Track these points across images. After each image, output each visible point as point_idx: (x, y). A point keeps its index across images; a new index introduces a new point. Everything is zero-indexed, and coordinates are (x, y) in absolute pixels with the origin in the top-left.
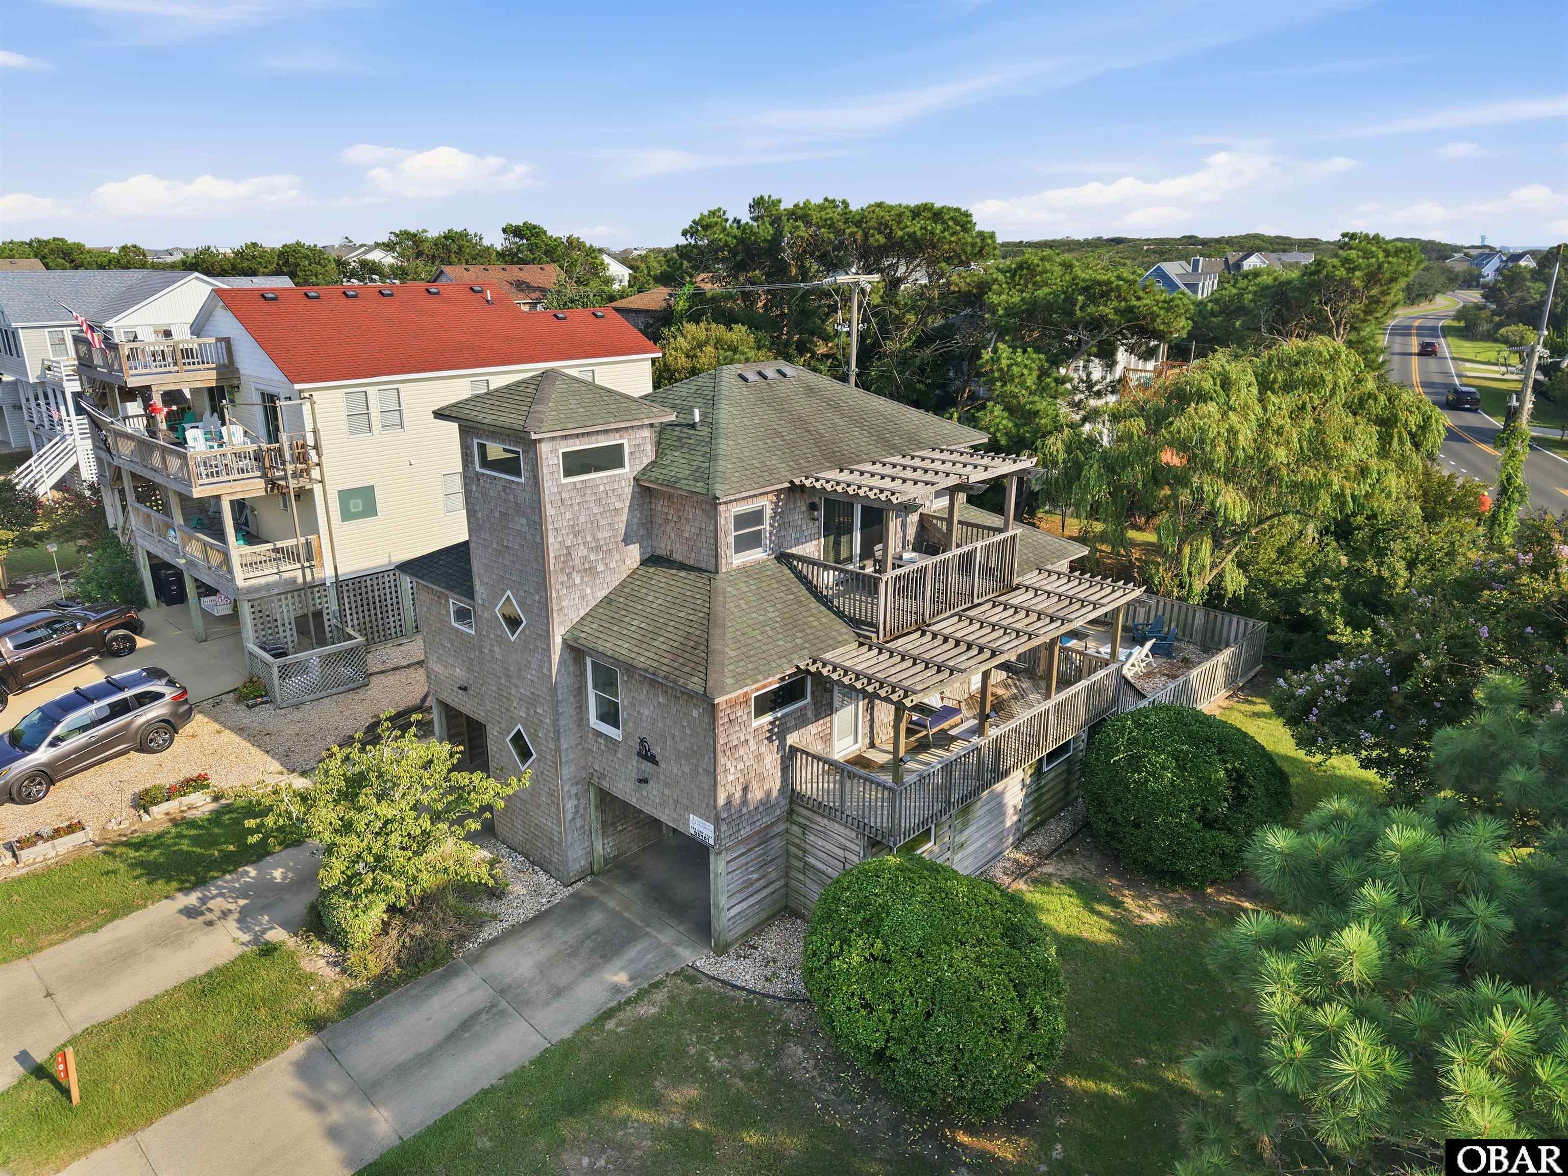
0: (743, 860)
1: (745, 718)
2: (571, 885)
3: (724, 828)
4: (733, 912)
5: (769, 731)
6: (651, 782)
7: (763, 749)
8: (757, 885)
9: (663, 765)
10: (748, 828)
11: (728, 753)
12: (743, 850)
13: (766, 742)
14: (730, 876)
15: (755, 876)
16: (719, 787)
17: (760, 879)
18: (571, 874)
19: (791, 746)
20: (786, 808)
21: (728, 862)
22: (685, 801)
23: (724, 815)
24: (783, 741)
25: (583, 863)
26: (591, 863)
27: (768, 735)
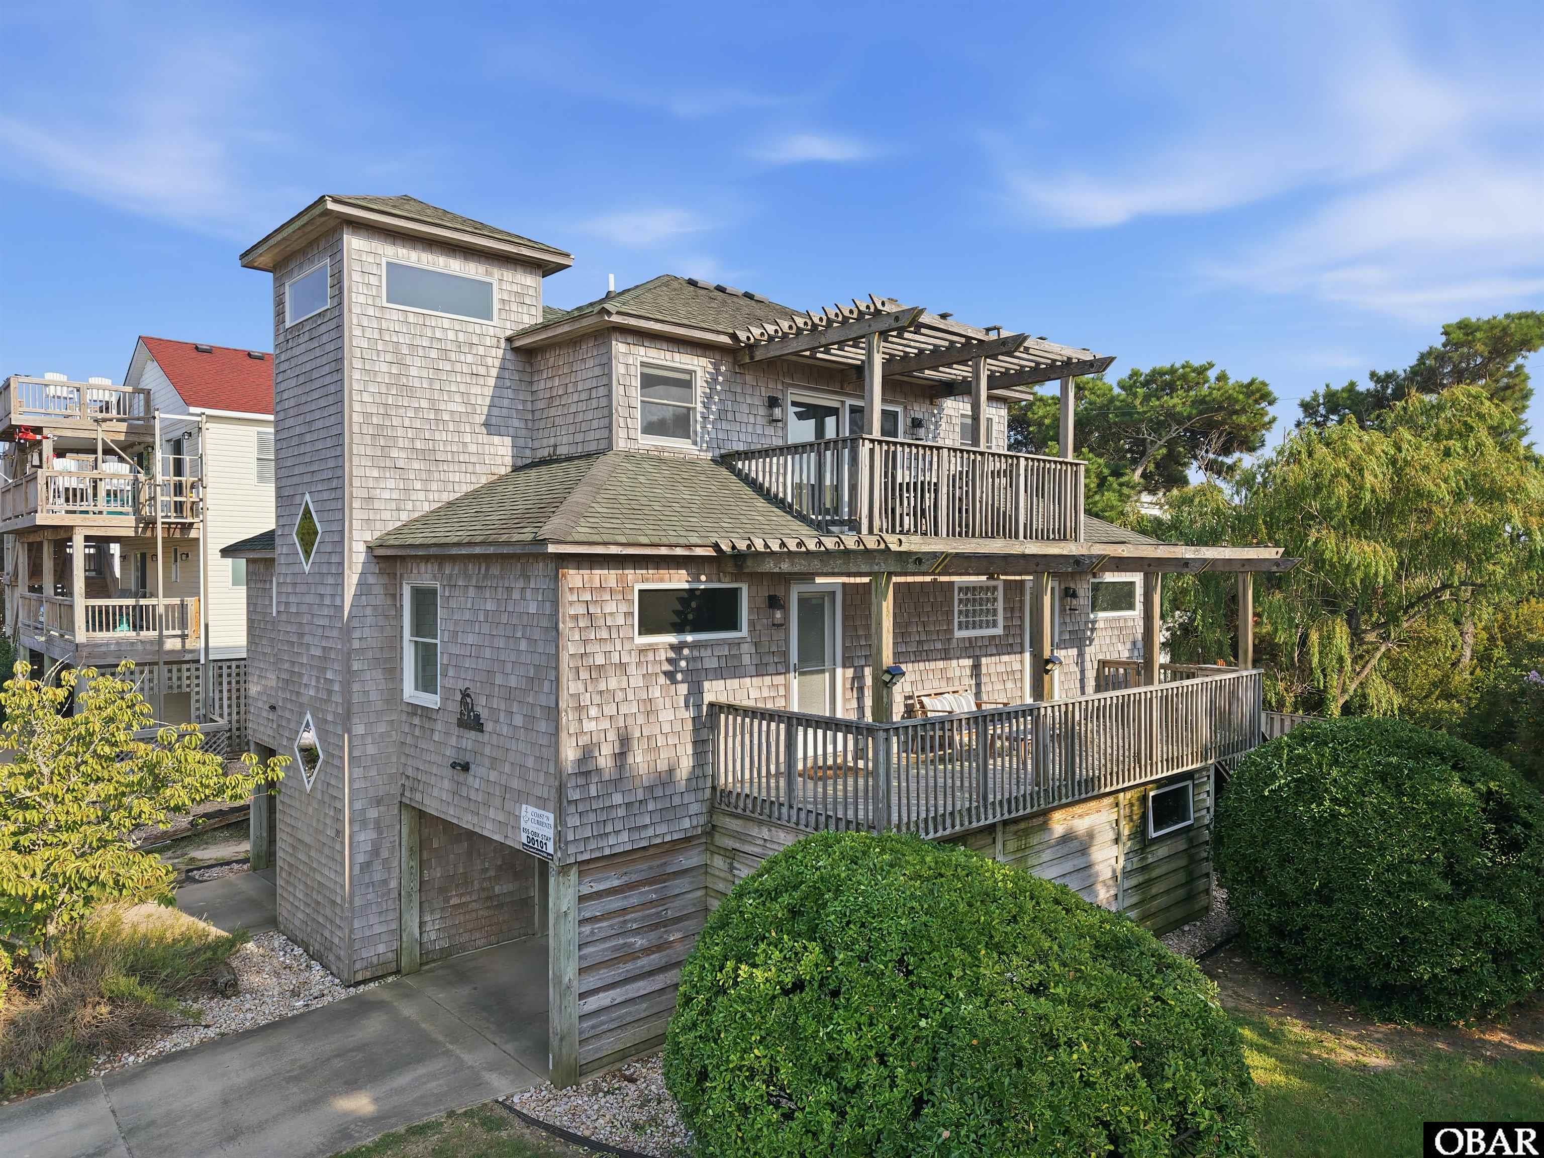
0: (614, 903)
1: (620, 621)
2: (357, 984)
3: (573, 821)
4: (593, 1003)
5: (669, 661)
6: (472, 767)
7: (656, 693)
8: (645, 962)
9: (489, 727)
10: (624, 836)
11: (584, 675)
12: (616, 883)
13: (662, 680)
14: (587, 929)
15: (639, 942)
16: (563, 735)
17: (647, 951)
18: (358, 966)
19: (711, 705)
20: (702, 820)
21: (582, 899)
22: (515, 784)
23: (575, 795)
24: (696, 691)
25: (381, 949)
26: (398, 953)
27: (667, 667)
